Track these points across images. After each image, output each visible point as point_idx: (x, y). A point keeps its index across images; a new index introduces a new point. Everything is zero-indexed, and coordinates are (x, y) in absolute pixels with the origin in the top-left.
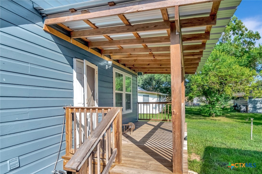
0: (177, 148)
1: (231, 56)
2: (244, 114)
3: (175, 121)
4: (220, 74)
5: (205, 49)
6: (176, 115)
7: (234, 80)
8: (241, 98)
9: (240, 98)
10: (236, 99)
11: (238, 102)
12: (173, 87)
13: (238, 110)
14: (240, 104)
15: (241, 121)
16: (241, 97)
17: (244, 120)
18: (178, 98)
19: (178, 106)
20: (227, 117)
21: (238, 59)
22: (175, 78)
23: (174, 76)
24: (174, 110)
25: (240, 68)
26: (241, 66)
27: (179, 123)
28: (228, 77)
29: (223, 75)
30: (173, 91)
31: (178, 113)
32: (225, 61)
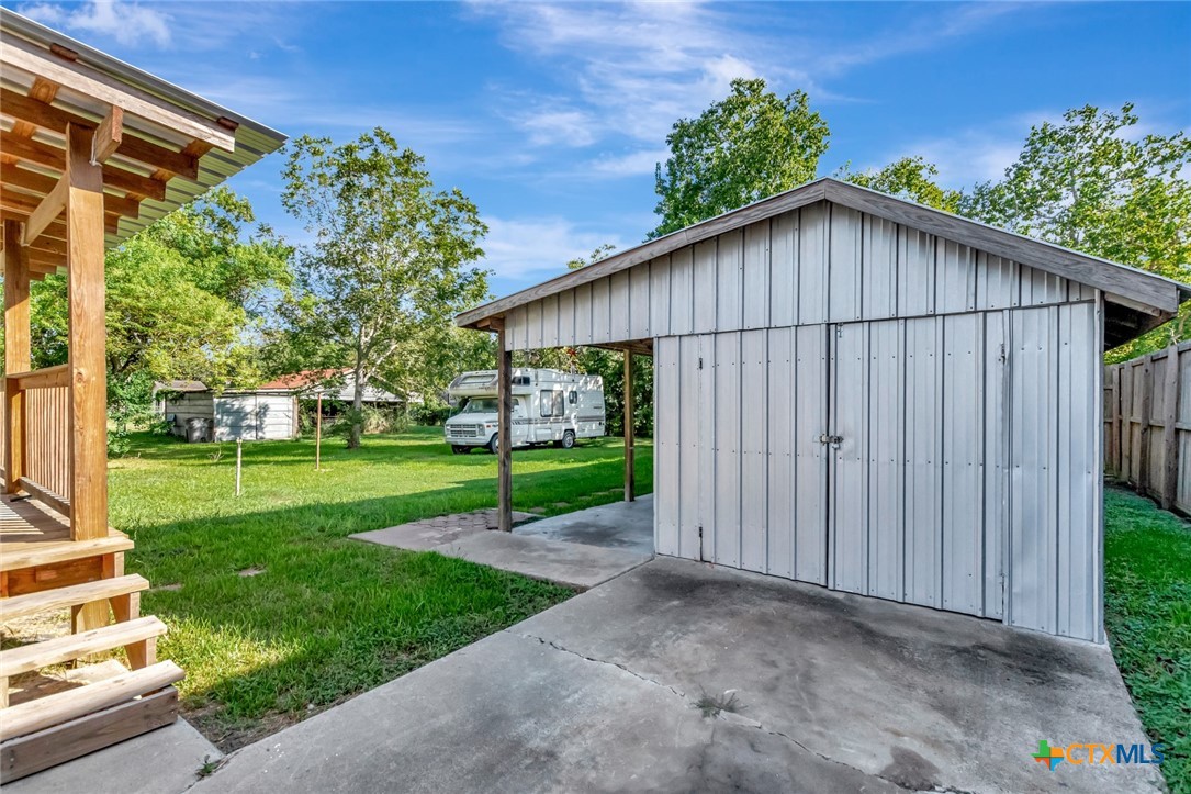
0: (92, 472)
1: (167, 249)
2: (203, 446)
3: (86, 399)
4: (126, 301)
5: (136, 217)
6: (88, 381)
7: (181, 328)
8: (192, 396)
9: (187, 395)
10: (175, 399)
11: (182, 410)
12: (78, 305)
13: (179, 436)
14: (187, 416)
15: (197, 462)
16: (190, 392)
17: (208, 459)
18: (95, 336)
19: (97, 360)
20: (144, 456)
21: (190, 262)
22: (84, 281)
23: (80, 275)
24: (82, 370)
25: (202, 294)
26: (202, 288)
27: (97, 403)
28: (160, 317)
29: (140, 305)
30: (79, 316)
31: (94, 379)
32: (145, 259)
